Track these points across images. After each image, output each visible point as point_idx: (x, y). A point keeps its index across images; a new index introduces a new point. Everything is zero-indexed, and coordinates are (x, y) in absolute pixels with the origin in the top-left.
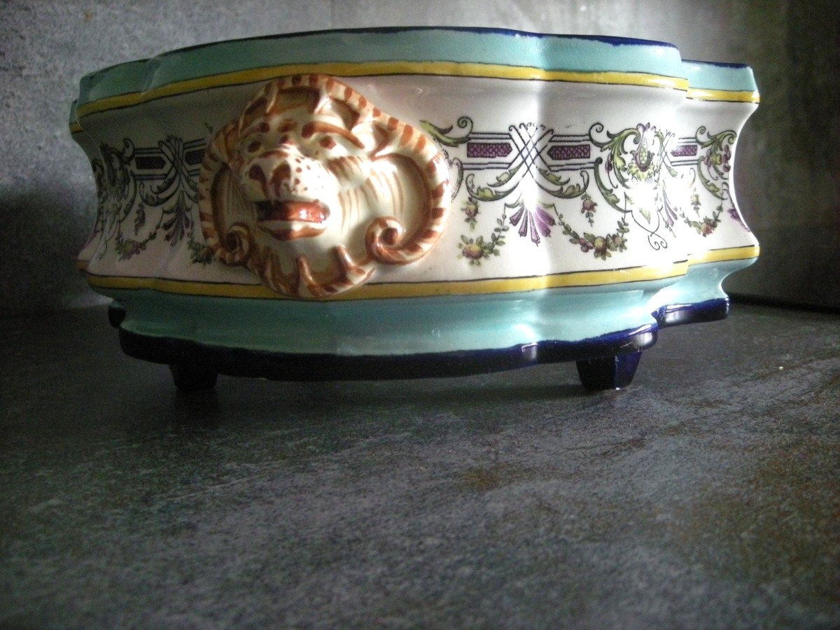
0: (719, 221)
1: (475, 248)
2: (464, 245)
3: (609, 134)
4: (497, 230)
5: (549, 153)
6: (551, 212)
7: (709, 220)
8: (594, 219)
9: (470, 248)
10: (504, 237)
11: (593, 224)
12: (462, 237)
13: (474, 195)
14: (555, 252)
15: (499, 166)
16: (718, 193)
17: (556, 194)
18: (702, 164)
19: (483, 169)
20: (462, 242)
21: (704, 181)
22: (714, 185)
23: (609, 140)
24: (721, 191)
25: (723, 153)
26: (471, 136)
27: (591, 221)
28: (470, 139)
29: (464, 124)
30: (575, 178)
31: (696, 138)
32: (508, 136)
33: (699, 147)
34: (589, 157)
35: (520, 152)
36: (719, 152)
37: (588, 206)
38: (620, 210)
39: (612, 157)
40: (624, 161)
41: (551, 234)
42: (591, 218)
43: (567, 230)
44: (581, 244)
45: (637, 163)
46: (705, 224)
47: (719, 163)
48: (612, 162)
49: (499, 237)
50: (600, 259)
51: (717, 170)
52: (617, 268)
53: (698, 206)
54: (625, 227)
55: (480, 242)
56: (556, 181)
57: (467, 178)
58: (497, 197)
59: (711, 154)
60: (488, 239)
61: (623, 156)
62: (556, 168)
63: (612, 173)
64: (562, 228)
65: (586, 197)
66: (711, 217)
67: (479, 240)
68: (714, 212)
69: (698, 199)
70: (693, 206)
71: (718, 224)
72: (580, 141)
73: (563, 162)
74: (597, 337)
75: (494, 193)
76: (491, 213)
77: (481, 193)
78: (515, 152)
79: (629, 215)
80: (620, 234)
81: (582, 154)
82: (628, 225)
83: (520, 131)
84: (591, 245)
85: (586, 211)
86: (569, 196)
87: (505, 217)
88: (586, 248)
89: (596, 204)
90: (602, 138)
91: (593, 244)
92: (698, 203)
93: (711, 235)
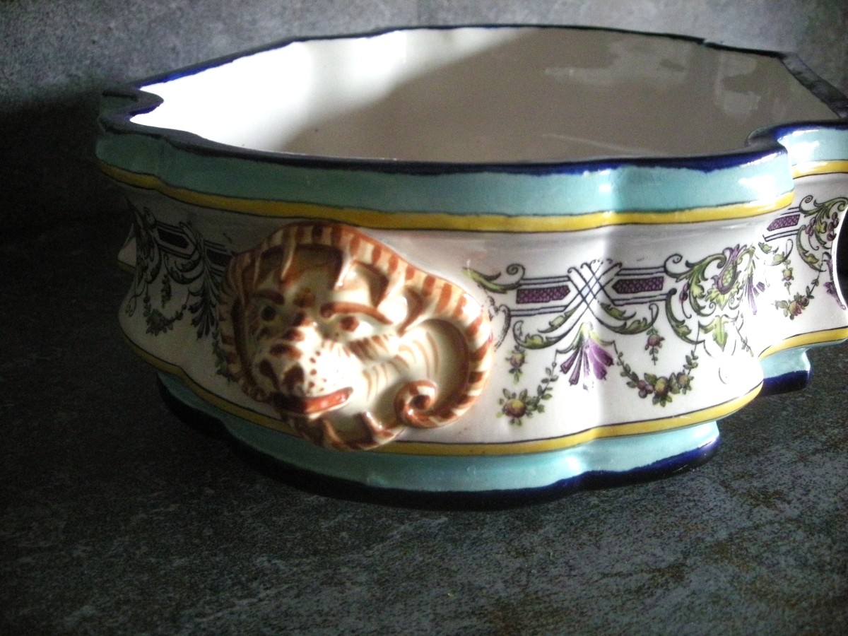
0: (812, 297)
1: (517, 404)
2: (506, 400)
3: (688, 264)
4: (545, 381)
5: (614, 287)
6: (610, 350)
7: (801, 297)
8: (658, 356)
9: (511, 404)
10: (551, 389)
11: (657, 362)
12: (504, 391)
13: (520, 343)
14: (609, 399)
15: (552, 310)
16: (816, 265)
17: (617, 330)
18: (803, 233)
19: (534, 315)
20: (502, 396)
21: (802, 251)
22: (813, 256)
23: (688, 269)
24: (820, 262)
25: (829, 221)
26: (522, 282)
27: (655, 359)
28: (521, 285)
29: (515, 271)
30: (643, 312)
31: (800, 207)
32: (566, 279)
33: (802, 215)
34: (661, 289)
35: (580, 293)
36: (825, 219)
37: (654, 341)
38: (691, 342)
39: (689, 286)
40: (702, 288)
41: (606, 376)
42: (656, 355)
43: (627, 372)
44: (639, 388)
45: (718, 288)
46: (795, 303)
47: (823, 231)
48: (688, 292)
49: (546, 389)
50: (659, 405)
51: (819, 239)
52: (676, 414)
53: (791, 281)
54: (693, 361)
55: (524, 395)
56: (620, 316)
57: (515, 325)
58: (548, 343)
59: (815, 222)
60: (533, 393)
61: (702, 283)
62: (621, 302)
63: (687, 303)
64: (620, 369)
65: (654, 332)
66: (803, 293)
67: (523, 394)
68: (808, 287)
69: (791, 273)
70: (785, 281)
71: (811, 301)
72: (652, 274)
73: (630, 296)
74: (648, 466)
75: (545, 340)
76: (539, 362)
77: (529, 340)
78: (573, 292)
79: (700, 346)
80: (687, 371)
81: (654, 287)
82: (697, 358)
83: (581, 271)
84: (650, 388)
85: (650, 348)
86: (633, 332)
87: (554, 365)
88: (644, 392)
89: (662, 339)
90: (680, 268)
91: (654, 386)
92: (791, 277)
93: (799, 315)
